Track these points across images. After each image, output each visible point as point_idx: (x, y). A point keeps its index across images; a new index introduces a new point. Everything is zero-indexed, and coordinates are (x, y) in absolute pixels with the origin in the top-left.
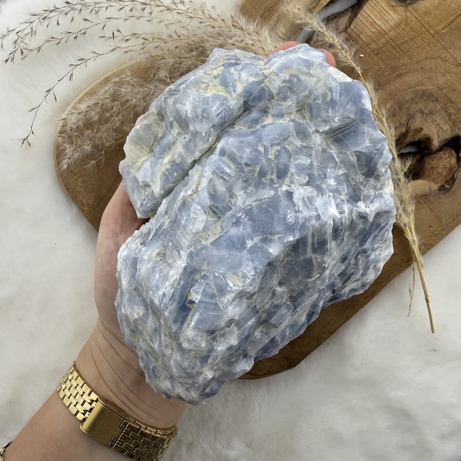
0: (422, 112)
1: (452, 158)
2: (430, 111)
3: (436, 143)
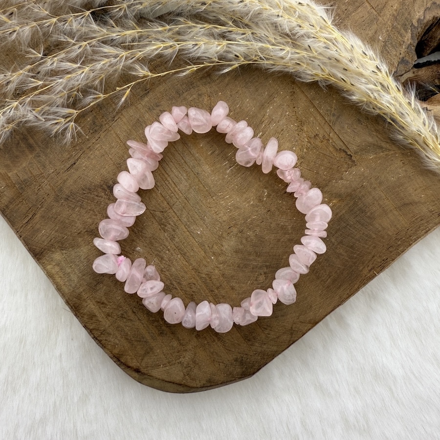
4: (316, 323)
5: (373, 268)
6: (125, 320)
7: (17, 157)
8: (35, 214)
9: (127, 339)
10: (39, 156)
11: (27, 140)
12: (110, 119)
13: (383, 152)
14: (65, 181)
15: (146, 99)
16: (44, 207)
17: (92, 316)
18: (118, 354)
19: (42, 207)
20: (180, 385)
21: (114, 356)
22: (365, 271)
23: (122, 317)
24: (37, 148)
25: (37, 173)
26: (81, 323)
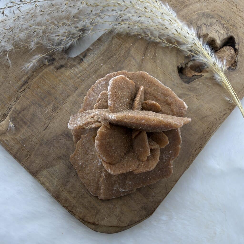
0: (205, 24)
1: (232, 50)
2: (210, 24)
3: (219, 42)
4: (177, 181)
5: (196, 149)
6: (83, 198)
7: (19, 129)
8: (31, 154)
9: (86, 208)
10: (30, 126)
11: (23, 120)
12: (61, 103)
13: (188, 96)
14: (44, 136)
15: (77, 92)
16: (35, 150)
17: (66, 199)
18: (82, 217)
19: (34, 150)
20: (117, 227)
21: (81, 218)
22: (193, 152)
23: (82, 197)
24: (28, 122)
25: (30, 134)
26: (61, 205)
